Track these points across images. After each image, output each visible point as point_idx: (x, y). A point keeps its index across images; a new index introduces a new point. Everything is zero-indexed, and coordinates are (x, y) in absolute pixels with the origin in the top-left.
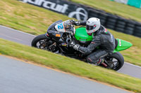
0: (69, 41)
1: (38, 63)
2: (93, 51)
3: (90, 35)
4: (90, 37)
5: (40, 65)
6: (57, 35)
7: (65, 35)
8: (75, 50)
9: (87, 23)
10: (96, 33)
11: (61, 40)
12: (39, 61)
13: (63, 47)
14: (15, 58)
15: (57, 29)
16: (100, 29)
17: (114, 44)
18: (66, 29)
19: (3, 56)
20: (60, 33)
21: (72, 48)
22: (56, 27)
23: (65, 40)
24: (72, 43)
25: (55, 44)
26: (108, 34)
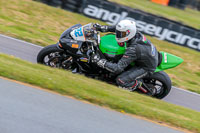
0: (91, 54)
1: (177, 126)
2: (126, 69)
3: (121, 45)
4: (122, 49)
5: (180, 129)
6: (73, 46)
7: (85, 45)
8: (100, 68)
9: (118, 28)
10: (129, 42)
11: (79, 52)
12: (179, 123)
13: (82, 63)
14: (144, 118)
15: (74, 37)
16: (135, 37)
17: (157, 58)
18: (87, 36)
19: (128, 114)
20: (79, 42)
21: (95, 64)
22: (72, 33)
23: (85, 53)
24: (96, 57)
25: (71, 59)
26: (148, 44)
